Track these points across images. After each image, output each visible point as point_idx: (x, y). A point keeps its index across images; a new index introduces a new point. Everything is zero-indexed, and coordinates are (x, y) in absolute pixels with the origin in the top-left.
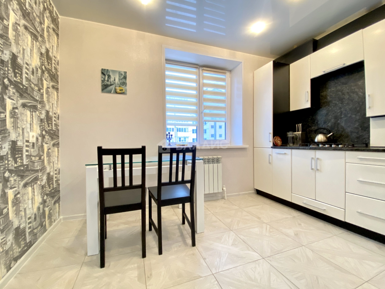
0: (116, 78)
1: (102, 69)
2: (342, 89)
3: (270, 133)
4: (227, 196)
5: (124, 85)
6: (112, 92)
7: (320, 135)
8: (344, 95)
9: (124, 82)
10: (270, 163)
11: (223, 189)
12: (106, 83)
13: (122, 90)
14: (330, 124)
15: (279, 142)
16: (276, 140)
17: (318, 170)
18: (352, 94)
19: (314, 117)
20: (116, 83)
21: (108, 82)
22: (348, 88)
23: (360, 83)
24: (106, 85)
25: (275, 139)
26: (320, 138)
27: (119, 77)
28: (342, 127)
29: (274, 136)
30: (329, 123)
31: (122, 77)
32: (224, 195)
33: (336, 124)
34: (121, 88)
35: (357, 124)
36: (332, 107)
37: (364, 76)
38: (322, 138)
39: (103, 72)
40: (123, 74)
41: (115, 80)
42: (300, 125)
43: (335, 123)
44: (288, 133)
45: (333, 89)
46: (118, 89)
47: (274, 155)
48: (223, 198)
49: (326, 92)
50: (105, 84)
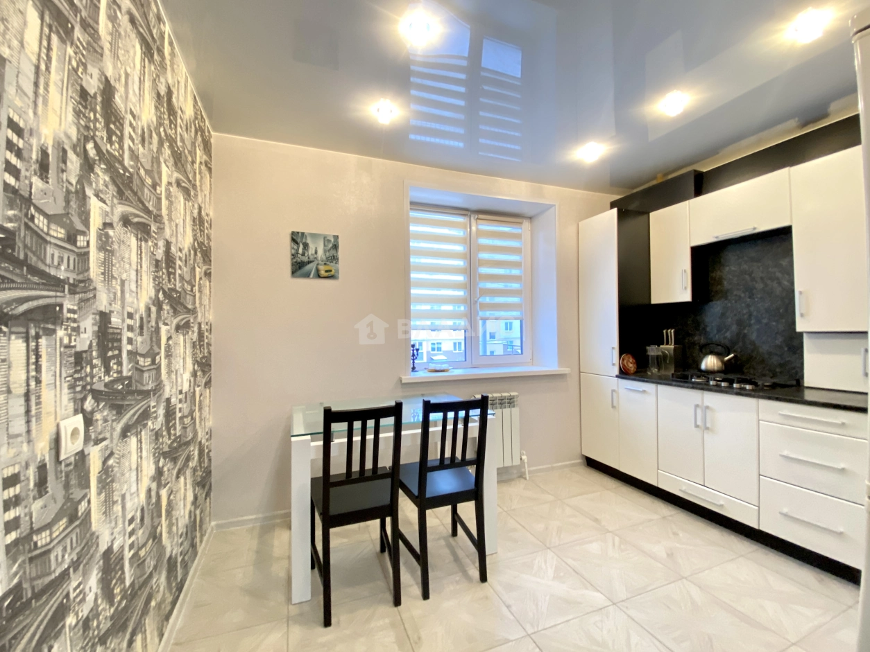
0: (318, 249)
1: (293, 233)
2: (751, 270)
3: (613, 348)
4: (529, 472)
5: (334, 262)
6: (311, 276)
7: (710, 356)
8: (756, 282)
9: (334, 256)
10: (613, 407)
11: (521, 459)
12: (300, 258)
13: (331, 271)
14: (728, 335)
15: (631, 365)
16: (625, 361)
17: (707, 428)
18: (769, 282)
19: (698, 318)
20: (319, 258)
21: (303, 257)
22: (761, 268)
23: (784, 263)
24: (299, 263)
25: (623, 360)
26: (710, 362)
27: (325, 245)
28: (753, 343)
29: (621, 354)
30: (726, 332)
31: (330, 245)
32: (523, 470)
33: (741, 337)
34: (327, 268)
35: (780, 340)
36: (733, 301)
37: (791, 250)
38: (714, 363)
39: (295, 238)
40: (332, 240)
41: (316, 253)
42: (671, 332)
43: (738, 334)
44: (648, 348)
45: (733, 269)
46: (322, 269)
47: (622, 392)
48: (522, 476)
49: (721, 272)
50: (299, 260)
